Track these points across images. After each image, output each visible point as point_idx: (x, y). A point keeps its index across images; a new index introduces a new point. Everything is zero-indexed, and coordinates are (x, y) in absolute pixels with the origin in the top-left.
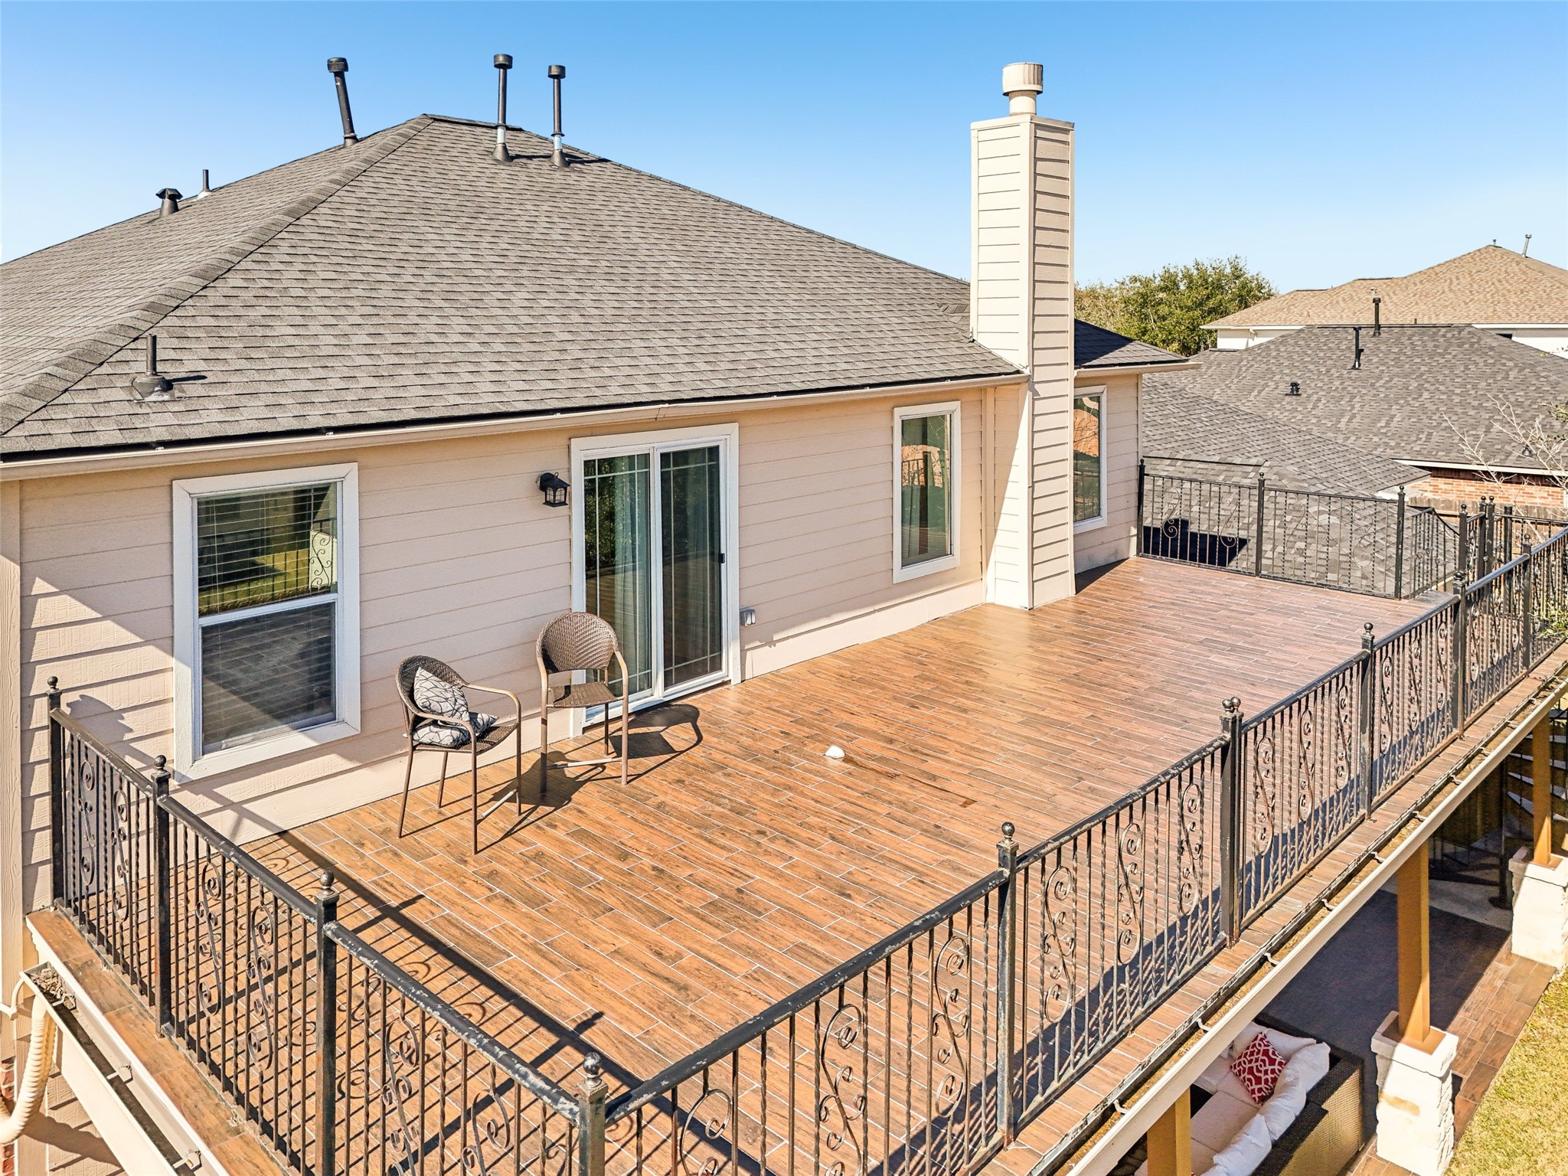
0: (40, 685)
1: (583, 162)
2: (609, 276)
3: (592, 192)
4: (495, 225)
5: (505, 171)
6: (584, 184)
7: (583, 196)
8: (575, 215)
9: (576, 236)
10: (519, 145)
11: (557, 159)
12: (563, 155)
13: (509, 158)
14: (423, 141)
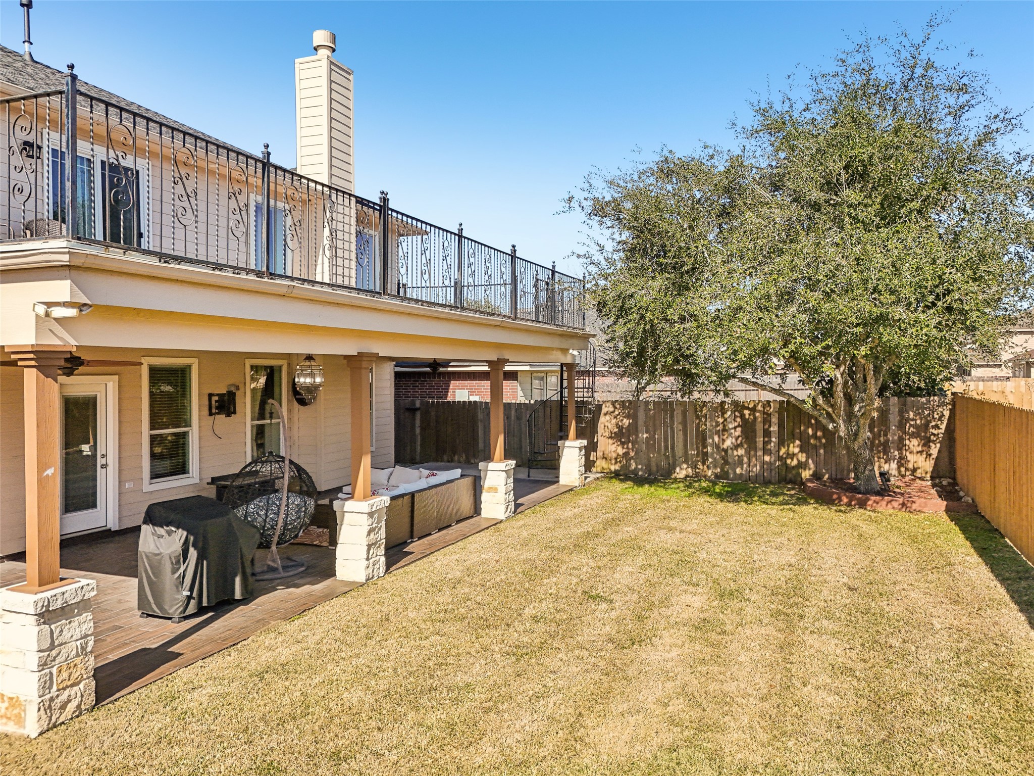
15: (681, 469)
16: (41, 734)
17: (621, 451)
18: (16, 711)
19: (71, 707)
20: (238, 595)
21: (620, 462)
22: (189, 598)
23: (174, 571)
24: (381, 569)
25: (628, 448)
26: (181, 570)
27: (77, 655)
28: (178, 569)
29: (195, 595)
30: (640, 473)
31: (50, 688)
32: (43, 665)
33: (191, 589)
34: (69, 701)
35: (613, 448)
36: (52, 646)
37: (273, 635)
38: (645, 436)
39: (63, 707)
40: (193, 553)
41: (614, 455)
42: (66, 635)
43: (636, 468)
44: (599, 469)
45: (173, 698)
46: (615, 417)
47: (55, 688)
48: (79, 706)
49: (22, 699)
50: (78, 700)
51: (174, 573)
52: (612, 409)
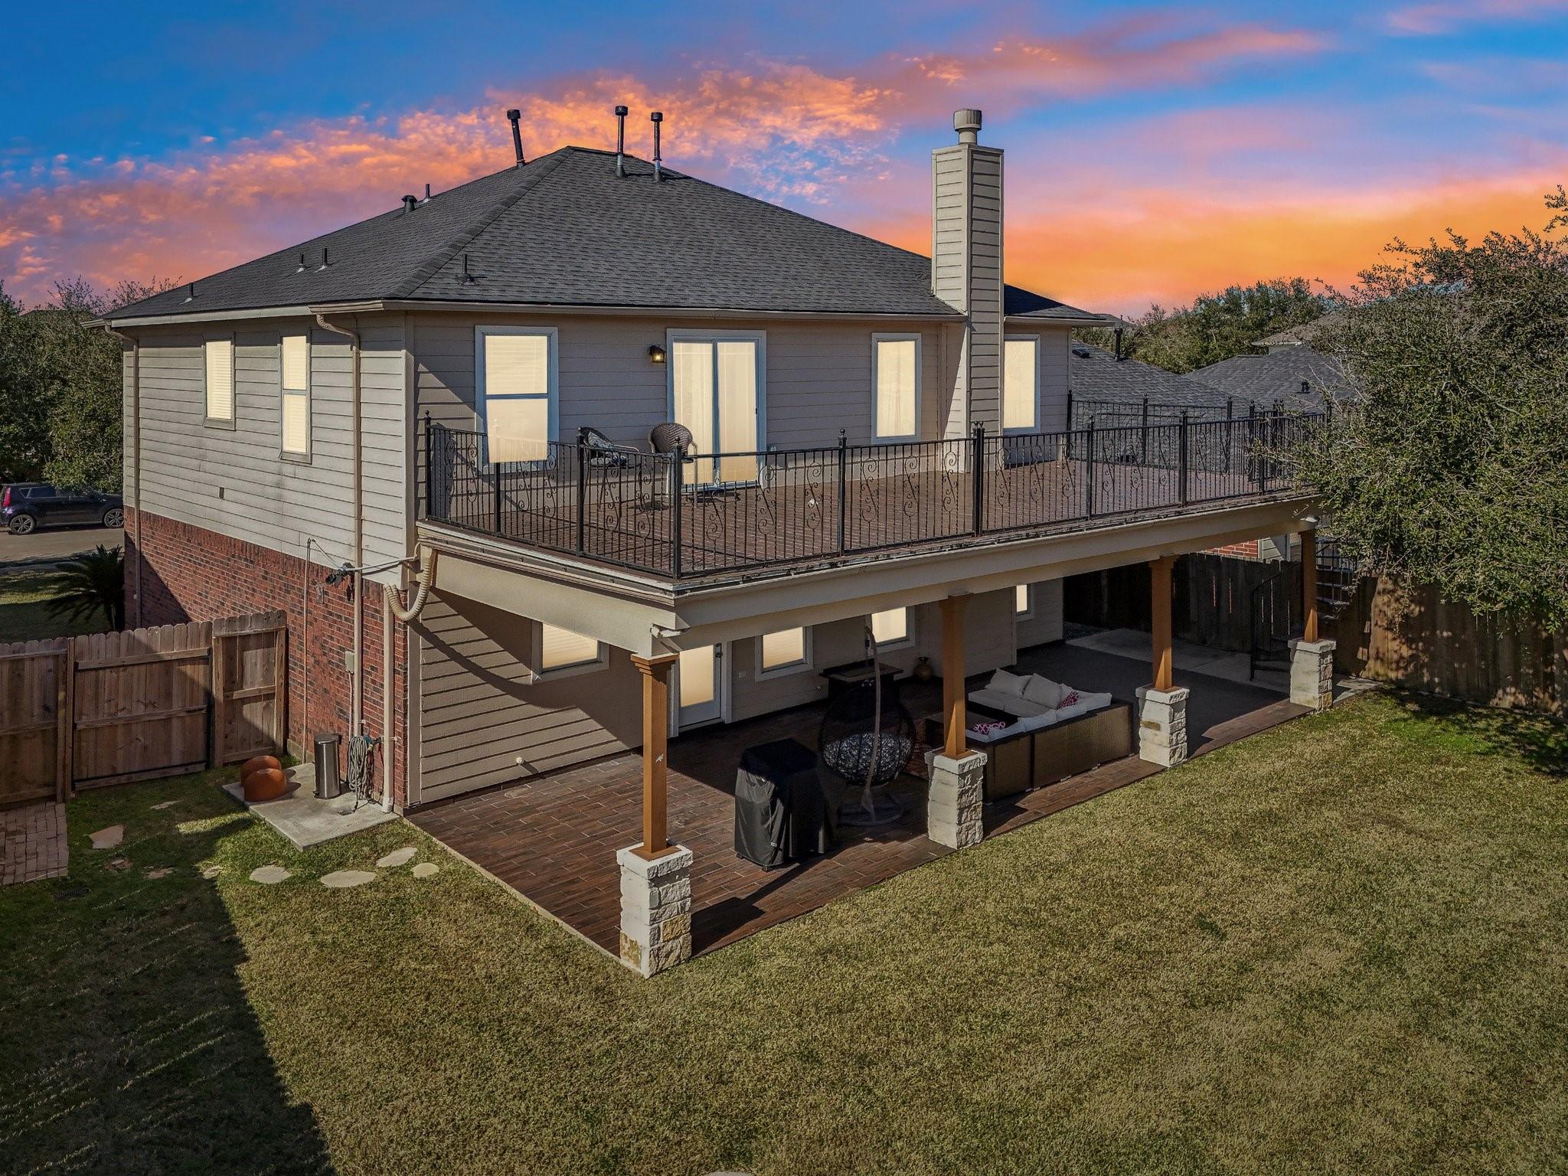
0: (422, 415)
1: (674, 179)
2: (690, 245)
3: (680, 197)
4: (619, 215)
5: (623, 184)
6: (675, 193)
7: (674, 200)
8: (669, 211)
9: (670, 224)
10: (630, 167)
11: (657, 177)
12: (661, 174)
13: (625, 175)
14: (570, 164)
15: (1505, 692)
16: (651, 976)
17: (1405, 652)
18: (635, 953)
19: (673, 957)
20: (821, 851)
21: (1405, 669)
22: (777, 849)
23: (764, 822)
24: (977, 835)
25: (1417, 649)
26: (770, 822)
27: (678, 914)
28: (767, 820)
29: (781, 847)
30: (1437, 690)
31: (658, 939)
32: (653, 920)
33: (779, 842)
34: (672, 951)
35: (1394, 645)
36: (660, 906)
37: (846, 906)
38: (1445, 634)
39: (667, 956)
40: (780, 807)
41: (1395, 657)
42: (670, 896)
43: (1431, 681)
44: (1371, 674)
45: (751, 964)
46: (1397, 600)
47: (661, 940)
48: (679, 957)
49: (639, 944)
50: (678, 951)
51: (763, 823)
52: (1390, 586)
